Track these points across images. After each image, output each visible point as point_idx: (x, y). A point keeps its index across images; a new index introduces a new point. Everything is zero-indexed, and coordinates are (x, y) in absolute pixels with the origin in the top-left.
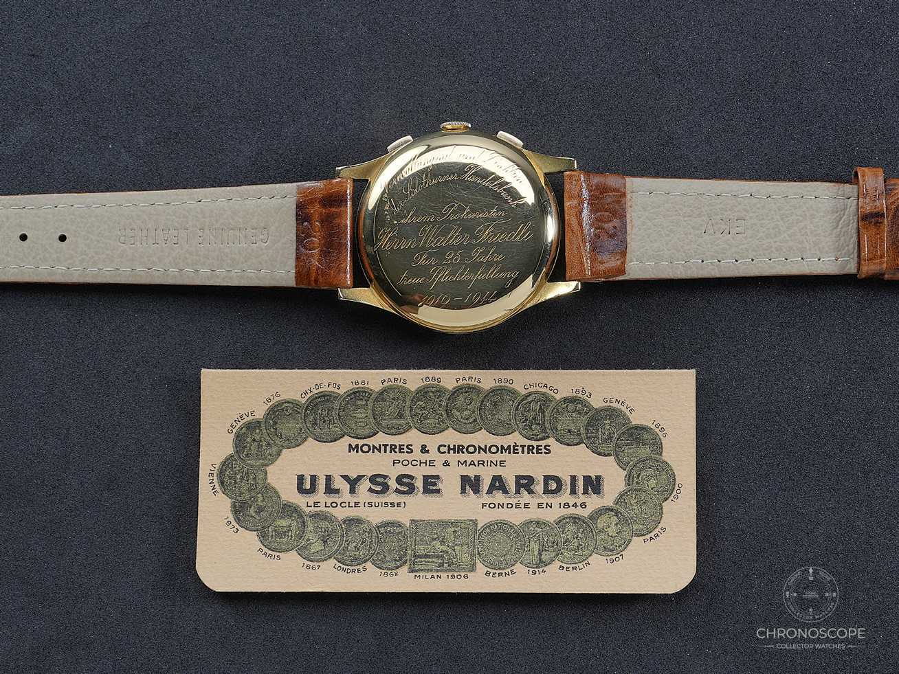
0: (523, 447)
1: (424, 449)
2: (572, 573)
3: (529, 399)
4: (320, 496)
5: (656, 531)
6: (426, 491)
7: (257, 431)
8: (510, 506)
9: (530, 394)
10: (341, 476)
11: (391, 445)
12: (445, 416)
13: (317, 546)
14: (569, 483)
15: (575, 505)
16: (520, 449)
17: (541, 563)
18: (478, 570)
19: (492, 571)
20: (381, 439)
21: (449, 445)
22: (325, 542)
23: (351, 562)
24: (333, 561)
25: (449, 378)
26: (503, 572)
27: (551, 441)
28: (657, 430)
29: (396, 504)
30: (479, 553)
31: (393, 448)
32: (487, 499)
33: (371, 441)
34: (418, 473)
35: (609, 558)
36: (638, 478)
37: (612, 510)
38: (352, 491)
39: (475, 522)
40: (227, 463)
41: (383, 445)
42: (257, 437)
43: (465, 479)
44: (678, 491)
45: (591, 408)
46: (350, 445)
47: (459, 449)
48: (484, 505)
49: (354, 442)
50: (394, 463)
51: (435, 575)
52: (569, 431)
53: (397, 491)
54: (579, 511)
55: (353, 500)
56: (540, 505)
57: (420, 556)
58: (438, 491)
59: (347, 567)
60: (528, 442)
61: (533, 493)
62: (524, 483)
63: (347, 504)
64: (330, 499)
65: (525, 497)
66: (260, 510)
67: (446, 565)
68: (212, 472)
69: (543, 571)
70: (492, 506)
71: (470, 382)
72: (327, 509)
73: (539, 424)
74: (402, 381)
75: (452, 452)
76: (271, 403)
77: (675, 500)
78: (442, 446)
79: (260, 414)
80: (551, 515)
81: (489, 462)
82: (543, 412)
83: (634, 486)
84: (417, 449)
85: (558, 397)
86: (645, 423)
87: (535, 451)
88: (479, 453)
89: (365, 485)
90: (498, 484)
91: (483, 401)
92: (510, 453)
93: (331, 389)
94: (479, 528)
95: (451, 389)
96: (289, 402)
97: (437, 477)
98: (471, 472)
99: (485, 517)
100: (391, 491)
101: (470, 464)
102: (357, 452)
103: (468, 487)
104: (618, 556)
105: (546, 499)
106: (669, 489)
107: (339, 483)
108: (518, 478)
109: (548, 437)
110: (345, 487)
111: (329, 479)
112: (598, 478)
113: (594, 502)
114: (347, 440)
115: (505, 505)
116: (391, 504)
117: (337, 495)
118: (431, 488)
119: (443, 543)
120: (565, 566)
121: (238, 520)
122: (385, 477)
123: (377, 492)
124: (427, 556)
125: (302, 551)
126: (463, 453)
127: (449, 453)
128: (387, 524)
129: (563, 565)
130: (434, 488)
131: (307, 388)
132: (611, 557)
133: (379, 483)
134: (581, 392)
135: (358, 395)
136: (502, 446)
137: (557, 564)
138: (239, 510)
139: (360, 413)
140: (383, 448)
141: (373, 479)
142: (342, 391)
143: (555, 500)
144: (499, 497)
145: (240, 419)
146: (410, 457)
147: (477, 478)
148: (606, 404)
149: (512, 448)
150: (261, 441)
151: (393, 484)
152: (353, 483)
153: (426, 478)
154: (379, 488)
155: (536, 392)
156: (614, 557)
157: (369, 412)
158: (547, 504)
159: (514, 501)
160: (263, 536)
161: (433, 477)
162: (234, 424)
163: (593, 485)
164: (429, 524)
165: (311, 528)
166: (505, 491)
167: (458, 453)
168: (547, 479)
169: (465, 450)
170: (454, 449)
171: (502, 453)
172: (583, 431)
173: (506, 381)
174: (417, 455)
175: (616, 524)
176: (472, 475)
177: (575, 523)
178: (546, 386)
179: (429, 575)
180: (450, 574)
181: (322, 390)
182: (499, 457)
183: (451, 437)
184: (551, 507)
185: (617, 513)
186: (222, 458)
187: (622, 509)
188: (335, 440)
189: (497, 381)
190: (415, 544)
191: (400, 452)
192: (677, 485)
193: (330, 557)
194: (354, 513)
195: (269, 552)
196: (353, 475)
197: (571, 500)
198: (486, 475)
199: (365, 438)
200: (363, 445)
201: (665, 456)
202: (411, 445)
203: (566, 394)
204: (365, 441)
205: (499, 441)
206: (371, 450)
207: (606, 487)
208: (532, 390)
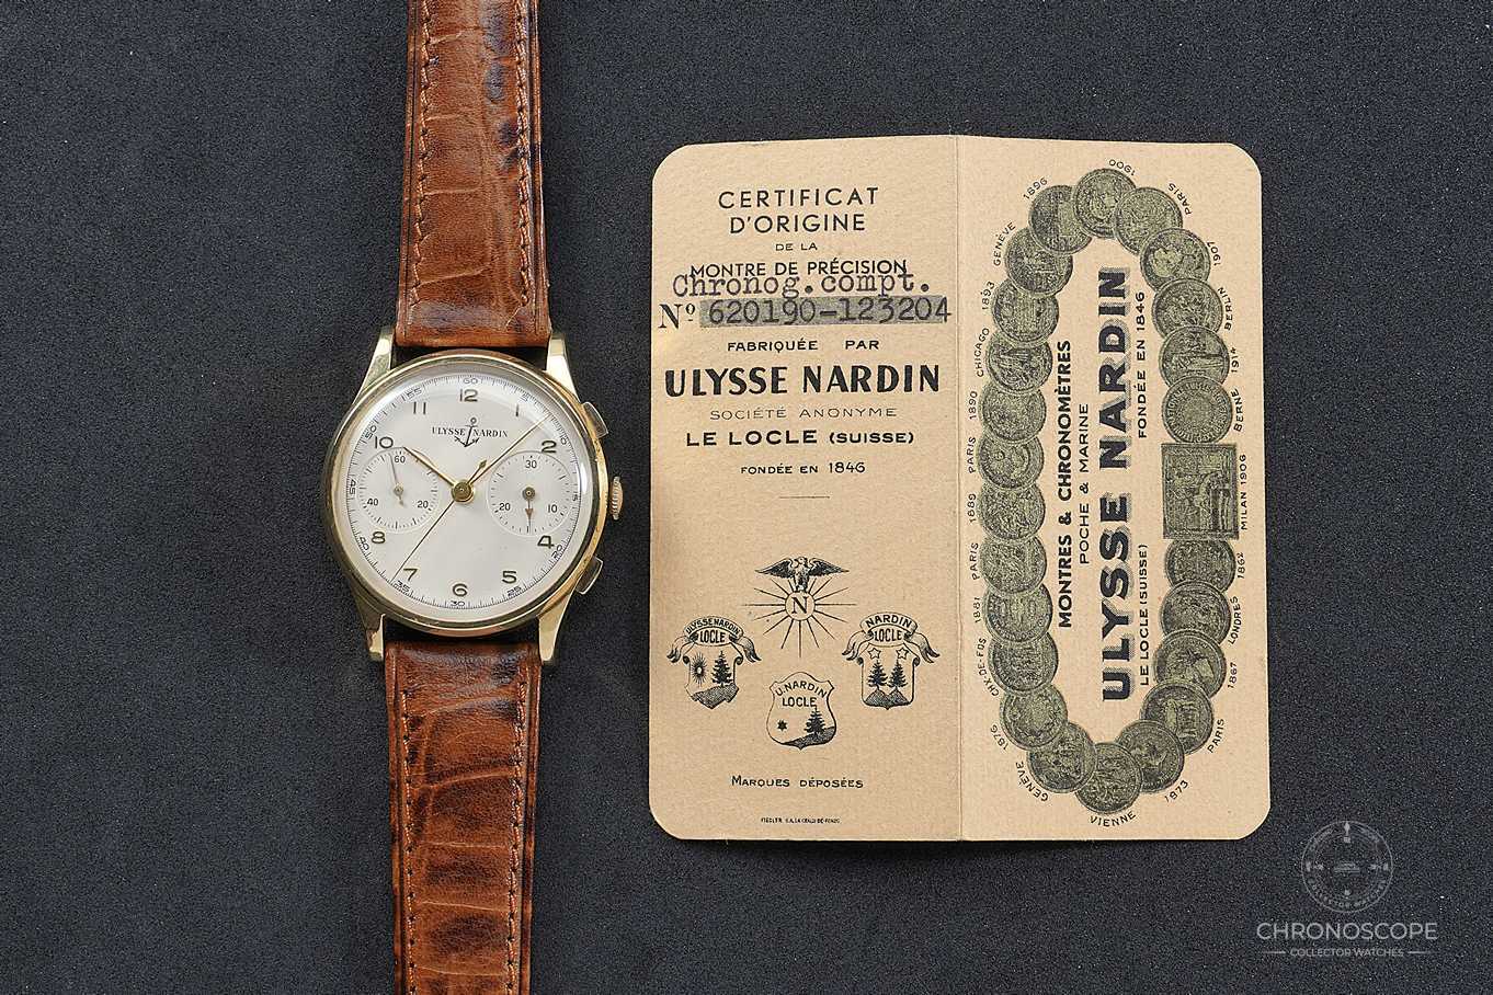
0: (1060, 380)
1: (1066, 520)
2: (1234, 312)
3: (996, 369)
4: (1132, 666)
5: (1175, 197)
6: (1123, 516)
7: (1043, 758)
8: (1142, 400)
9: (990, 369)
10: (1104, 636)
11: (1060, 566)
12: (1019, 490)
13: (1204, 668)
14: (1107, 317)
15: (1140, 308)
16: (1063, 384)
17: (1223, 353)
18: (1233, 442)
19: (1234, 422)
20: (1052, 583)
21: (1060, 485)
22: (1198, 657)
23: (1225, 619)
24: (1224, 645)
25: (969, 482)
26: (1235, 406)
27: (1053, 341)
28: (1037, 192)
29: (1142, 559)
30: (1210, 441)
31: (1064, 564)
32: (1133, 431)
33: (1055, 595)
34: (1098, 527)
35: (1213, 262)
36: (1102, 221)
37: (1146, 257)
38: (1125, 621)
39: (1166, 448)
40: (1089, 801)
41: (1060, 578)
42: (1052, 758)
43: (1106, 462)
44: (1120, 165)
45: (1008, 284)
46: (1061, 625)
47: (1064, 469)
48: (1142, 436)
49: (1057, 619)
50: (1085, 562)
51: (1240, 501)
52: (1039, 314)
53: (1123, 557)
54: (1148, 303)
55: (1137, 620)
56: (1141, 358)
57: (1216, 523)
58: (1123, 500)
59: (1233, 624)
60: (1055, 374)
61: (1123, 366)
62: (1110, 378)
63: (1143, 628)
64: (1137, 653)
65: (1129, 377)
66: (1153, 751)
67: (1227, 487)
68: (1102, 822)
69: (1233, 351)
70: (1142, 424)
71: (974, 453)
72: (1151, 656)
73: (1030, 357)
74: (973, 549)
75: (1068, 481)
76: (1006, 739)
77: (1132, 171)
78: (1060, 494)
79: (1021, 755)
80: (1154, 341)
81: (1082, 428)
82: (1015, 350)
83: (1113, 225)
84: (1064, 530)
85: (993, 329)
86: (1028, 210)
87: (1066, 364)
88: (1069, 441)
89: (1115, 602)
90: (1111, 416)
91: (1000, 436)
92: (1069, 399)
93: (985, 652)
94: (1174, 441)
95: (984, 481)
96: (1004, 714)
97: (1103, 501)
98: (1096, 453)
99: (1159, 434)
100: (1124, 567)
102: (1070, 615)
103: (1116, 458)
104: (1209, 249)
105: (1132, 349)
106: (1117, 178)
107: (1114, 640)
108: (1103, 387)
109: (1047, 345)
110: (1119, 631)
111: (1107, 655)
112: (1102, 276)
113: (1135, 283)
114: (1055, 630)
115: (1141, 405)
116: (1141, 566)
117: (1131, 643)
118: (1118, 509)
119: (1194, 492)
120: (1225, 321)
121: (1168, 782)
122: (1104, 575)
123: (1125, 586)
124: (1215, 513)
125: (1214, 687)
126: (1069, 465)
127: (1069, 485)
128: (1171, 573)
129: (1223, 324)
130: (1119, 505)
131: (985, 688)
132: (1212, 258)
133: (1113, 583)
134: (987, 297)
135: (993, 614)
136: (1060, 410)
137: (1222, 332)
138: (1156, 780)
139: (1018, 610)
140: (1064, 578)
141: (1107, 592)
142: (989, 637)
143: (1133, 336)
144: (1130, 414)
145: (1028, 784)
146: (1076, 540)
147: (1103, 444)
148: (1003, 261)
149: (1062, 396)
150: (1057, 753)
151: (1114, 564)
152: (1113, 620)
153: (1104, 517)
154: (1120, 583)
155: (987, 358)
156: (1212, 255)
157: (1016, 597)
158: (1138, 347)
159: (1135, 394)
160: (1192, 745)
161: (1103, 507)
162: (1034, 791)
163: (1112, 283)
164: (1168, 509)
165: (1177, 678)
166: (1122, 405)
167: (1069, 471)
168: (1104, 347)
169: (1066, 462)
170: (1065, 478)
171: (1068, 410)
172: (1041, 295)
173: (972, 402)
174: (1072, 530)
175: (1166, 251)
176: (1100, 452)
177: (1164, 309)
178: (978, 346)
179: (1241, 509)
180: (1240, 480)
181: (986, 664)
182: (1074, 414)
183: (1048, 481)
184: (1143, 342)
185: (1149, 251)
186: (1082, 807)
187: (1145, 244)
188: (1054, 646)
189: (973, 414)
190: (1199, 530)
191: (1069, 554)
192: (1112, 168)
193: (1219, 650)
194: (1155, 618)
195: (1213, 736)
196: (1103, 620)
197: (1133, 313)
198: (1100, 432)
199: (1051, 604)
200: (1061, 606)
201: (1073, 182)
202: (1060, 538)
203: (990, 318)
204: (1055, 604)
205: (1053, 412)
206: (1068, 595)
207: (1114, 266)
208: (984, 366)
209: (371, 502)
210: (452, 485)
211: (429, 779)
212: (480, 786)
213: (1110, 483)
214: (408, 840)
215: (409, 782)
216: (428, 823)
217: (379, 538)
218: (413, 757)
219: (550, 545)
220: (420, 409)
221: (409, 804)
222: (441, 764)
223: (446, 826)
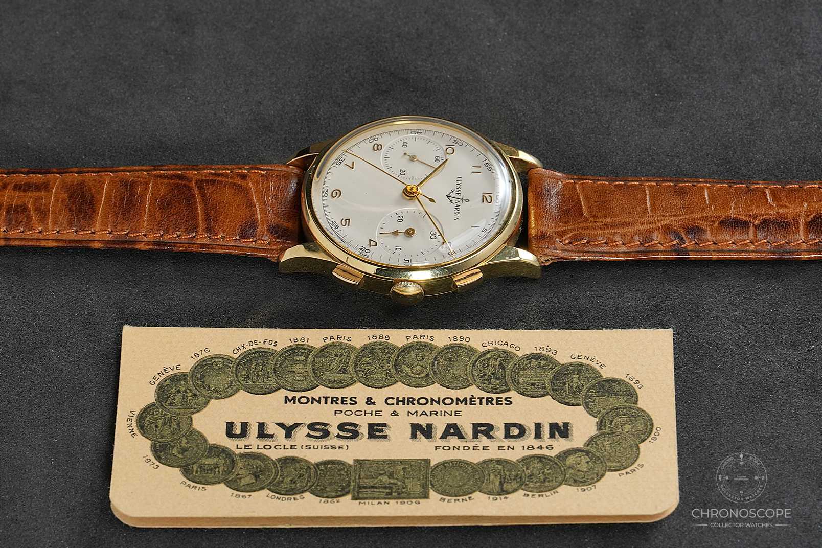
0: (481, 399)
1: (369, 401)
2: (538, 500)
3: (488, 356)
4: (252, 440)
5: (632, 467)
6: (371, 436)
7: (183, 384)
8: (466, 448)
9: (488, 352)
10: (277, 424)
11: (333, 398)
12: (393, 371)
13: (249, 479)
14: (533, 428)
15: (541, 447)
16: (478, 401)
17: (504, 493)
18: (431, 497)
19: (448, 498)
20: (321, 391)
21: (398, 398)
22: (257, 477)
23: (287, 492)
24: (266, 492)
25: (399, 337)
26: (460, 498)
27: (513, 394)
28: (632, 383)
29: (337, 447)
30: (432, 485)
31: (334, 400)
32: (442, 443)
33: (310, 394)
34: (363, 422)
35: (579, 488)
36: (611, 424)
37: (583, 451)
38: (288, 436)
39: (427, 461)
40: (147, 410)
41: (324, 397)
42: (183, 389)
43: (416, 428)
44: (657, 434)
45: (556, 363)
46: (286, 397)
47: (411, 401)
48: (436, 448)
49: (291, 395)
50: (336, 413)
51: (383, 501)
52: (533, 385)
53: (338, 436)
54: (545, 452)
55: (288, 443)
56: (500, 448)
57: (365, 488)
58: (385, 437)
59: (282, 496)
60: (487, 395)
61: (493, 438)
62: (483, 430)
63: (283, 447)
64: (262, 443)
65: (484, 441)
66: (184, 450)
67: (394, 494)
68: (131, 418)
69: (506, 498)
70: (447, 449)
71: (422, 340)
73: (498, 379)
74: (346, 338)
75: (401, 403)
76: (199, 358)
77: (653, 441)
78: (390, 398)
79: (186, 369)
80: (514, 456)
81: (443, 412)
82: (504, 368)
83: (607, 430)
84: (362, 401)
85: (520, 354)
86: (617, 376)
87: (494, 402)
88: (432, 404)
89: (303, 432)
91: (436, 357)
92: (466, 404)
93: (266, 345)
94: (432, 465)
95: (400, 346)
96: (219, 358)
97: (384, 425)
98: (423, 421)
99: (436, 458)
100: (331, 436)
101: (422, 414)
102: (294, 403)
103: (419, 434)
104: (590, 486)
105: (506, 443)
106: (646, 428)
107: (271, 429)
108: (476, 426)
109: (509, 390)
110: (280, 433)
111: (262, 426)
112: (566, 425)
113: (560, 445)
114: (283, 393)
115: (461, 448)
116: (332, 446)
117: (271, 439)
118: (378, 434)
119: (391, 476)
120: (530, 494)
121: (159, 458)
122: (326, 425)
123: (315, 437)
124: (372, 487)
125: (234, 484)
126: (414, 404)
127: (398, 405)
128: (326, 463)
129: (528, 493)
130: (381, 434)
131: (239, 345)
132: (583, 488)
133: (319, 430)
134: (545, 350)
135: (294, 352)
136: (457, 398)
137: (521, 492)
138: (161, 451)
139: (299, 369)
140: (323, 400)
141: (312, 426)
142: (278, 348)
143: (518, 444)
144: (454, 441)
145: (164, 373)
146: (353, 408)
147: (429, 426)
148: (574, 361)
149: (468, 400)
150: (186, 392)
151: (334, 431)
152: (289, 431)
153: (371, 427)
154: (318, 434)
155: (497, 350)
156: (585, 488)
157: (309, 368)
158: (509, 447)
159: (471, 445)
160: (187, 472)
161: (378, 425)
162: (158, 376)
163: (561, 430)
164: (376, 462)
165: (241, 465)
166: (461, 436)
167: (408, 404)
168: (508, 426)
169: (415, 402)
170: (403, 402)
171: (457, 404)
172: (548, 385)
173: (462, 338)
174: (362, 406)
175: (588, 462)
176: (424, 424)
177: (540, 461)
178: (506, 344)
179: (376, 502)
180: (400, 501)
181: (257, 346)
182: (454, 407)
183: (400, 390)
184: (513, 449)
185: (588, 453)
186: (143, 406)
187: (593, 450)
188: (270, 392)
189: (452, 339)
190: (360, 478)
191: (342, 403)
192: (655, 429)
193: (262, 488)
194: (290, 453)
195: (193, 484)
196: (289, 423)
197: (536, 443)
198: (440, 423)
199: (304, 391)
200: (301, 398)
201: (641, 404)
202: (355, 398)
203: (528, 352)
204: (303, 394)
205: (454, 394)
206: (310, 402)
207: (575, 432)
208: (491, 347)
213: (399, 429)
223: (163, 191)
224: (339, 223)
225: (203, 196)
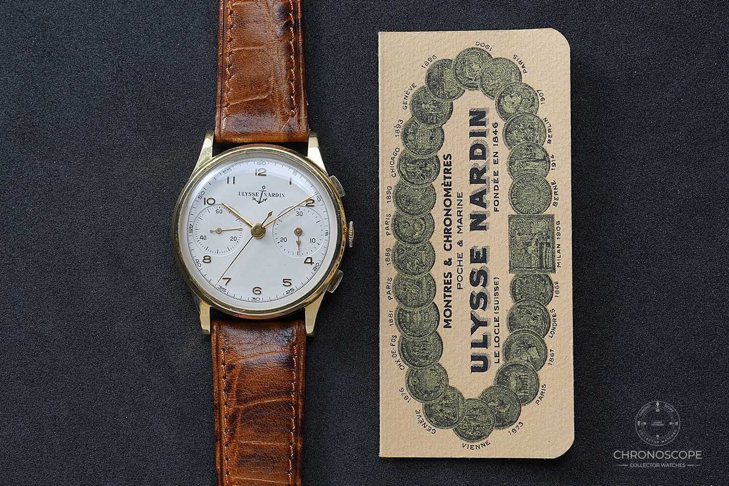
0: (445, 178)
1: (448, 263)
2: (553, 133)
3: (404, 172)
4: (489, 351)
5: (517, 63)
6: (484, 260)
7: (433, 408)
8: (496, 188)
9: (400, 171)
10: (472, 334)
11: (445, 291)
12: (418, 245)
13: (533, 353)
14: (475, 138)
15: (495, 132)
16: (447, 180)
17: (546, 158)
18: (552, 213)
19: (553, 200)
20: (439, 301)
21: (445, 241)
22: (530, 346)
23: (547, 322)
24: (547, 339)
25: (387, 241)
26: (553, 191)
27: (440, 154)
28: (430, 64)
29: (496, 286)
30: (538, 213)
31: (447, 290)
32: (490, 208)
33: (441, 309)
34: (469, 267)
35: (540, 102)
36: (471, 79)
37: (499, 101)
38: (485, 324)
39: (511, 218)
40: (461, 434)
41: (445, 298)
42: (439, 407)
43: (474, 227)
44: (483, 45)
45: (412, 121)
46: (445, 327)
47: (447, 232)
48: (496, 210)
49: (442, 323)
50: (460, 288)
51: (556, 249)
52: (431, 138)
53: (484, 285)
54: (500, 129)
55: (492, 324)
56: (496, 162)
57: (541, 263)
58: (484, 250)
59: (551, 326)
60: (441, 174)
61: (485, 168)
62: (476, 176)
63: (496, 328)
64: (493, 344)
65: (488, 175)
66: (502, 404)
67: (548, 241)
68: (470, 447)
69: (553, 157)
70: (497, 203)
71: (390, 224)
72: (501, 346)
73: (426, 164)
74: (389, 282)
75: (450, 239)
76: (409, 396)
77: (490, 48)
78: (445, 248)
79: (418, 405)
80: (504, 152)
81: (459, 206)
82: (416, 161)
83: (478, 83)
84: (448, 269)
85: (402, 148)
86: (424, 75)
87: (449, 168)
88: (451, 215)
89: (480, 313)
90: (477, 199)
91: (406, 212)
92: (450, 189)
93: (396, 344)
94: (516, 214)
95: (395, 240)
96: (408, 381)
97: (472, 251)
98: (467, 222)
99: (507, 209)
100: (484, 291)
101: (461, 222)
102: (451, 320)
103: (480, 225)
104: (538, 94)
105: (490, 157)
106: (481, 53)
107: (478, 336)
108: (472, 181)
109: (437, 157)
110: (481, 330)
111: (474, 345)
112: (471, 113)
113: (493, 116)
114: (441, 330)
115: (496, 192)
116: (495, 290)
117: (489, 337)
118: (481, 256)
119: (529, 244)
120: (547, 139)
121: (511, 423)
122: (472, 296)
123: (485, 303)
124: (541, 257)
125: (538, 364)
126: (451, 229)
127: (451, 241)
128: (514, 294)
129: (547, 140)
130: (481, 253)
131: (396, 366)
132: (540, 100)
133: (478, 301)
134: (397, 129)
135: (401, 321)
136: (445, 196)
137: (546, 146)
138: (503, 422)
139: (418, 318)
140: (447, 298)
141: (474, 306)
142: (398, 334)
143: (491, 149)
144: (489, 198)
145: (423, 423)
146: (455, 275)
147: (472, 217)
148: (408, 106)
149: (446, 187)
150: (442, 404)
151: (478, 289)
152: (478, 323)
153: (473, 261)
154: (482, 301)
155: (398, 166)
156: (540, 98)
157: (417, 310)
158: (494, 156)
159: (492, 185)
160: (525, 401)
161: (472, 256)
162: (427, 428)
163: (477, 117)
164: (512, 256)
165: (517, 359)
166: (484, 192)
167: (451, 233)
168: (473, 157)
169: (448, 228)
170: (448, 237)
171: (450, 196)
172: (432, 127)
173: (388, 192)
174: (452, 269)
175: (511, 97)
176: (470, 221)
177: (510, 132)
178: (393, 159)
179: (557, 255)
180: (556, 237)
181: (397, 351)
182: (454, 198)
183: (437, 239)
184: (497, 153)
185: (501, 97)
186: (457, 438)
187: (498, 93)
188: (440, 340)
189: (389, 200)
190: (530, 268)
191: (451, 283)
192: (477, 46)
193: (543, 342)
194: (504, 323)
195: (539, 395)
196: (471, 323)
197: (491, 135)
198: (471, 209)
199: (439, 314)
200: (445, 316)
201: (452, 57)
202: (445, 274)
203: (400, 142)
204: (442, 314)
205: (440, 198)
206: (449, 308)
207: (480, 106)
208: (396, 171)
209: (202, 238)
210: (252, 227)
211: (239, 402)
212: (270, 407)
213: (477, 240)
214: (225, 440)
215: (226, 404)
216: (238, 429)
217: (207, 259)
218: (229, 388)
219: (311, 263)
220: (231, 181)
221: (226, 418)
222: (247, 393)
223: (250, 431)
224: (289, 288)
225: (255, 398)
